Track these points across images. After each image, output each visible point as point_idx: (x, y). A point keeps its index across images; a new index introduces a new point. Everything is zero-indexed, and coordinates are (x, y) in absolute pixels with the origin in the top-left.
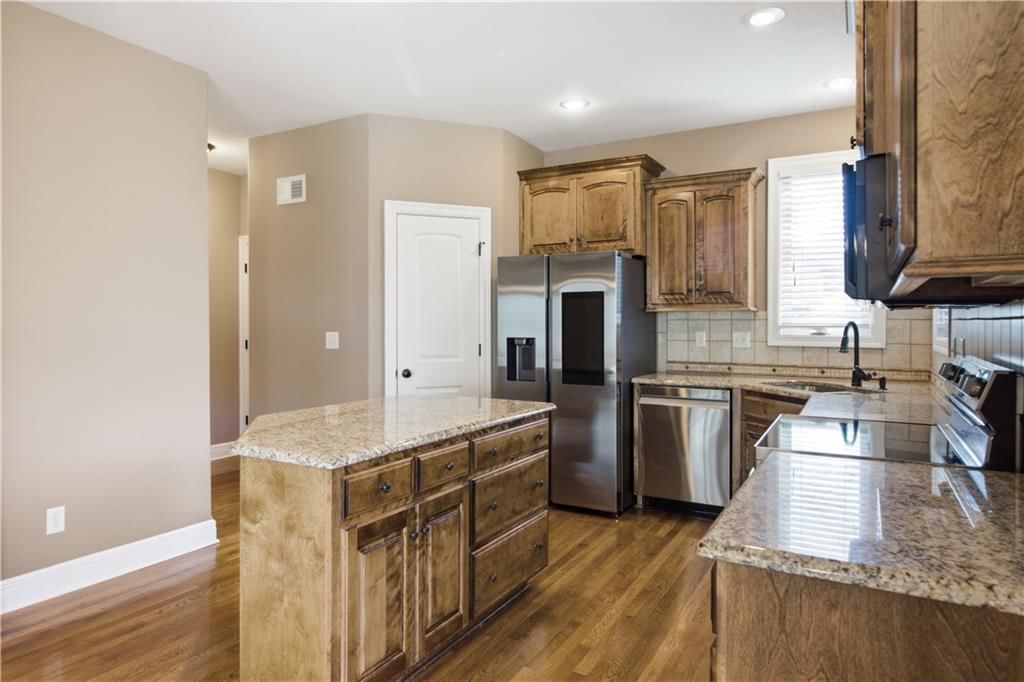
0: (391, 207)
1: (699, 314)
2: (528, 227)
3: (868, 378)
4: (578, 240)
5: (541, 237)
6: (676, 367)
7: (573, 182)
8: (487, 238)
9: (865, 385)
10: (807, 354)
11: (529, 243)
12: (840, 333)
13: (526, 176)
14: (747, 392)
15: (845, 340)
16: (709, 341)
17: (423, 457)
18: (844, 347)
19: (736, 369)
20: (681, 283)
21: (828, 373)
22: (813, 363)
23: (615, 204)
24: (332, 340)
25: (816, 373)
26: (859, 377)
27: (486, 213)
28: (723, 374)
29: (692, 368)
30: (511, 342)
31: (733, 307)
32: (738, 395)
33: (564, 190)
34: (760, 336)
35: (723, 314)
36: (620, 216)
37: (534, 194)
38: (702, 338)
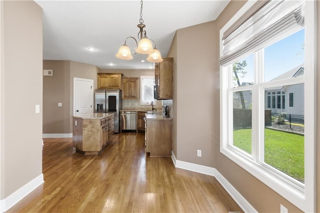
0: (75, 79)
1: (130, 100)
2: (99, 83)
3: (154, 109)
4: (110, 87)
5: (102, 85)
6: (126, 109)
7: (108, 76)
8: (93, 85)
9: (154, 110)
10: (146, 106)
11: (99, 86)
12: (151, 103)
13: (98, 74)
14: (138, 112)
15: (151, 104)
16: (131, 104)
17: (106, 119)
18: (151, 105)
19: (135, 109)
20: (127, 95)
21: (149, 109)
22: (147, 107)
23: (117, 81)
24: (60, 105)
25: (147, 109)
26: (153, 109)
27: (92, 81)
28: (133, 110)
29: (128, 109)
30: (98, 105)
31: (136, 99)
32: (137, 112)
33: (107, 77)
34: (139, 103)
35: (133, 100)
36: (118, 83)
37: (101, 77)
38: (130, 104)
